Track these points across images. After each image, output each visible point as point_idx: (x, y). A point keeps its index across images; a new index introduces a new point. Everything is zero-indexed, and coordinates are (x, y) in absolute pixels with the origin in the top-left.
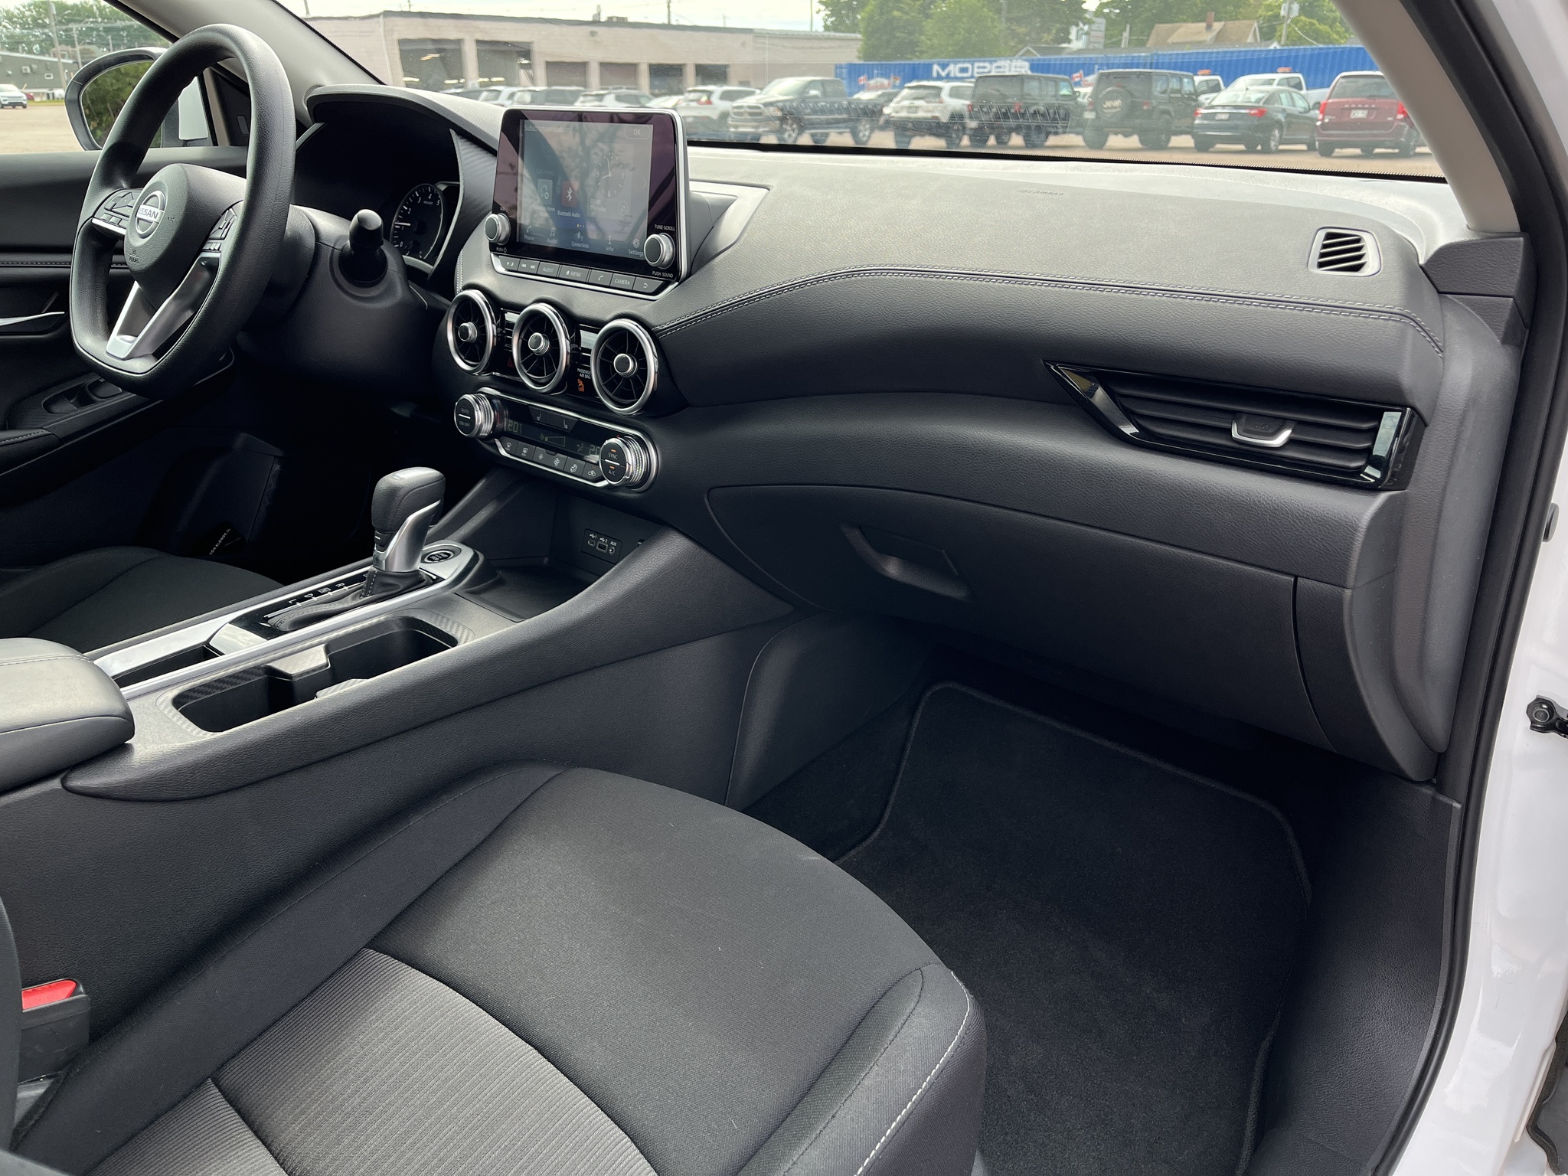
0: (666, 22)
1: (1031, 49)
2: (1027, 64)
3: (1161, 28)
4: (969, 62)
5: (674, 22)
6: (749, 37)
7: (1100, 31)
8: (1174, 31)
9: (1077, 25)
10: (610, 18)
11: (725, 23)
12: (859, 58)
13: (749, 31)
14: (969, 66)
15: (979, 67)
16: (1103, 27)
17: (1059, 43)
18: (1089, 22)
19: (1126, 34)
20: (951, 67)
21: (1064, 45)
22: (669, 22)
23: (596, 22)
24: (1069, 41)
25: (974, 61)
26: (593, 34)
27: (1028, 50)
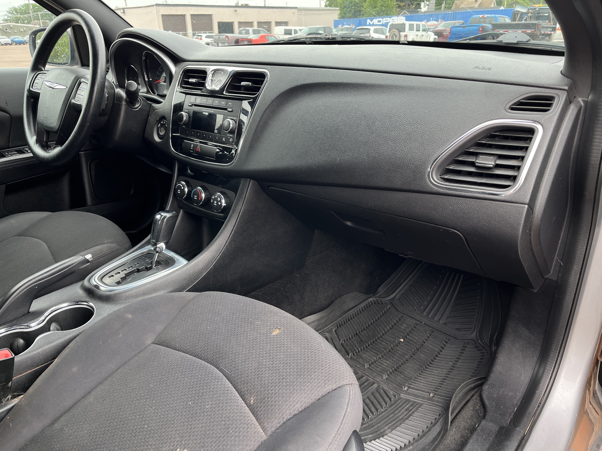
0: (263, 5)
2: (404, 18)
3: (457, 2)
4: (381, 18)
5: (267, 6)
6: (295, 11)
7: (433, 4)
8: (462, 3)
9: (424, 2)
12: (339, 18)
13: (296, 8)
14: (381, 20)
15: (385, 20)
18: (429, 1)
19: (443, 5)
20: (375, 20)
26: (235, 11)
27: (405, 12)
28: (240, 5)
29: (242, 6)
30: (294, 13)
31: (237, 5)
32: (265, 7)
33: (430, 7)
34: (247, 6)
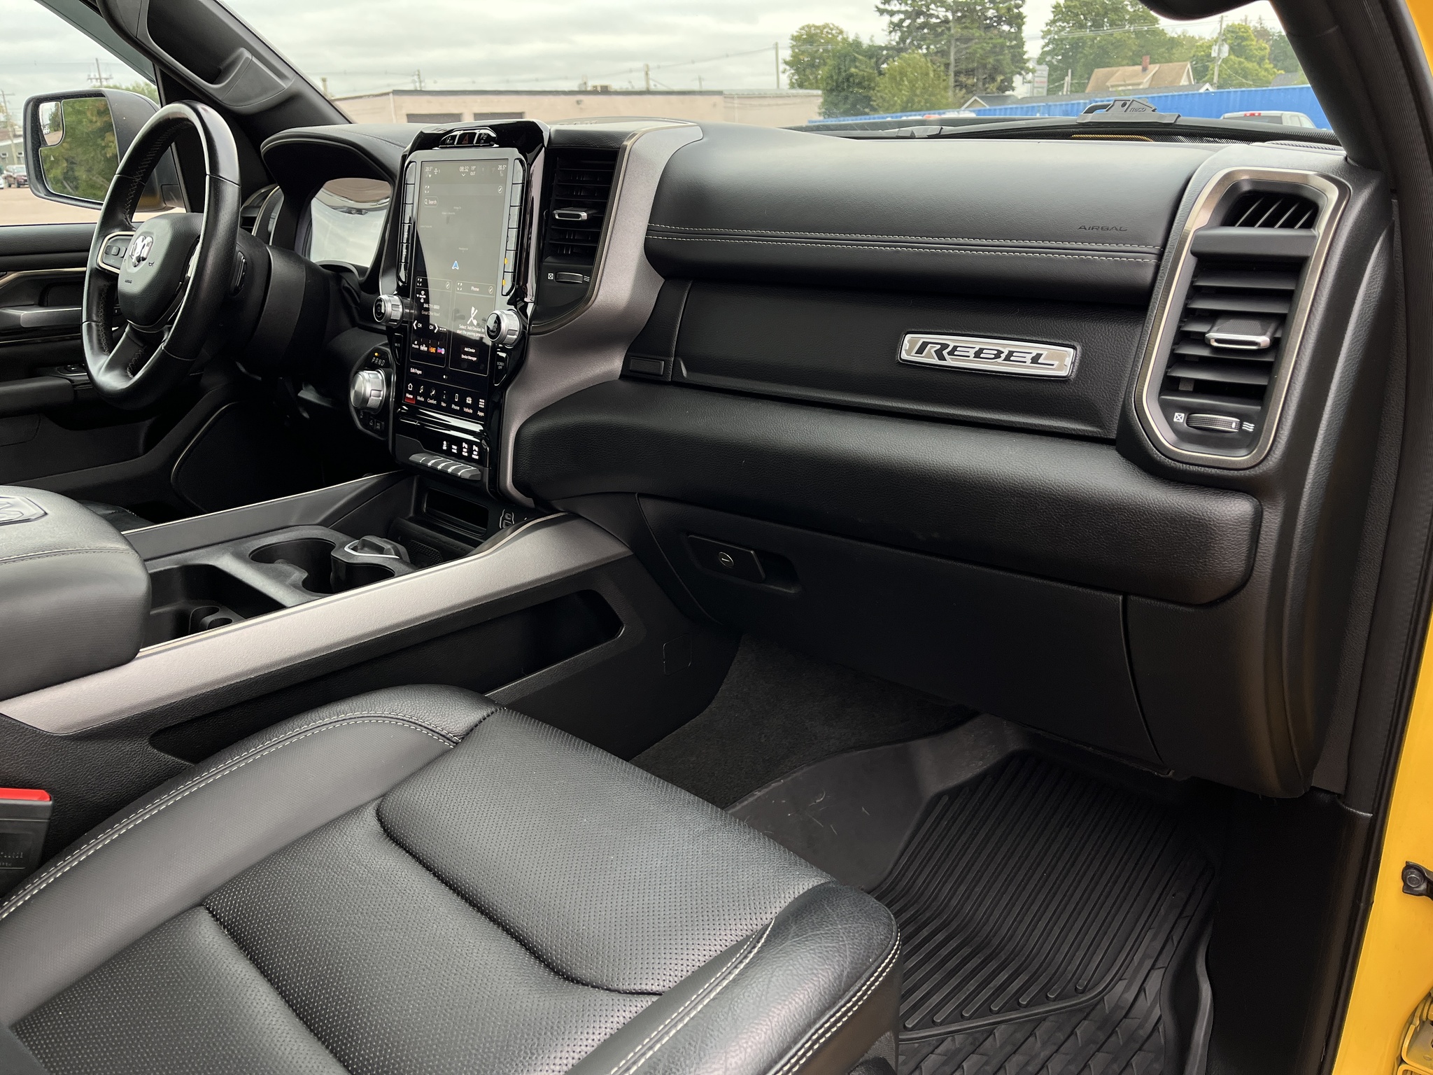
0: (645, 88)
1: (978, 99)
3: (1099, 73)
5: (652, 88)
6: (719, 99)
7: (1044, 77)
8: (1113, 74)
9: (1020, 74)
10: (595, 88)
12: (821, 114)
13: (720, 93)
16: (1046, 74)
17: (1004, 92)
18: (1033, 71)
19: (1068, 79)
21: (1008, 94)
22: (648, 88)
23: (582, 92)
24: (1012, 89)
26: (579, 103)
28: (589, 88)
29: (595, 91)
30: (713, 105)
31: (584, 89)
32: (646, 92)
33: (1036, 85)
34: (605, 91)
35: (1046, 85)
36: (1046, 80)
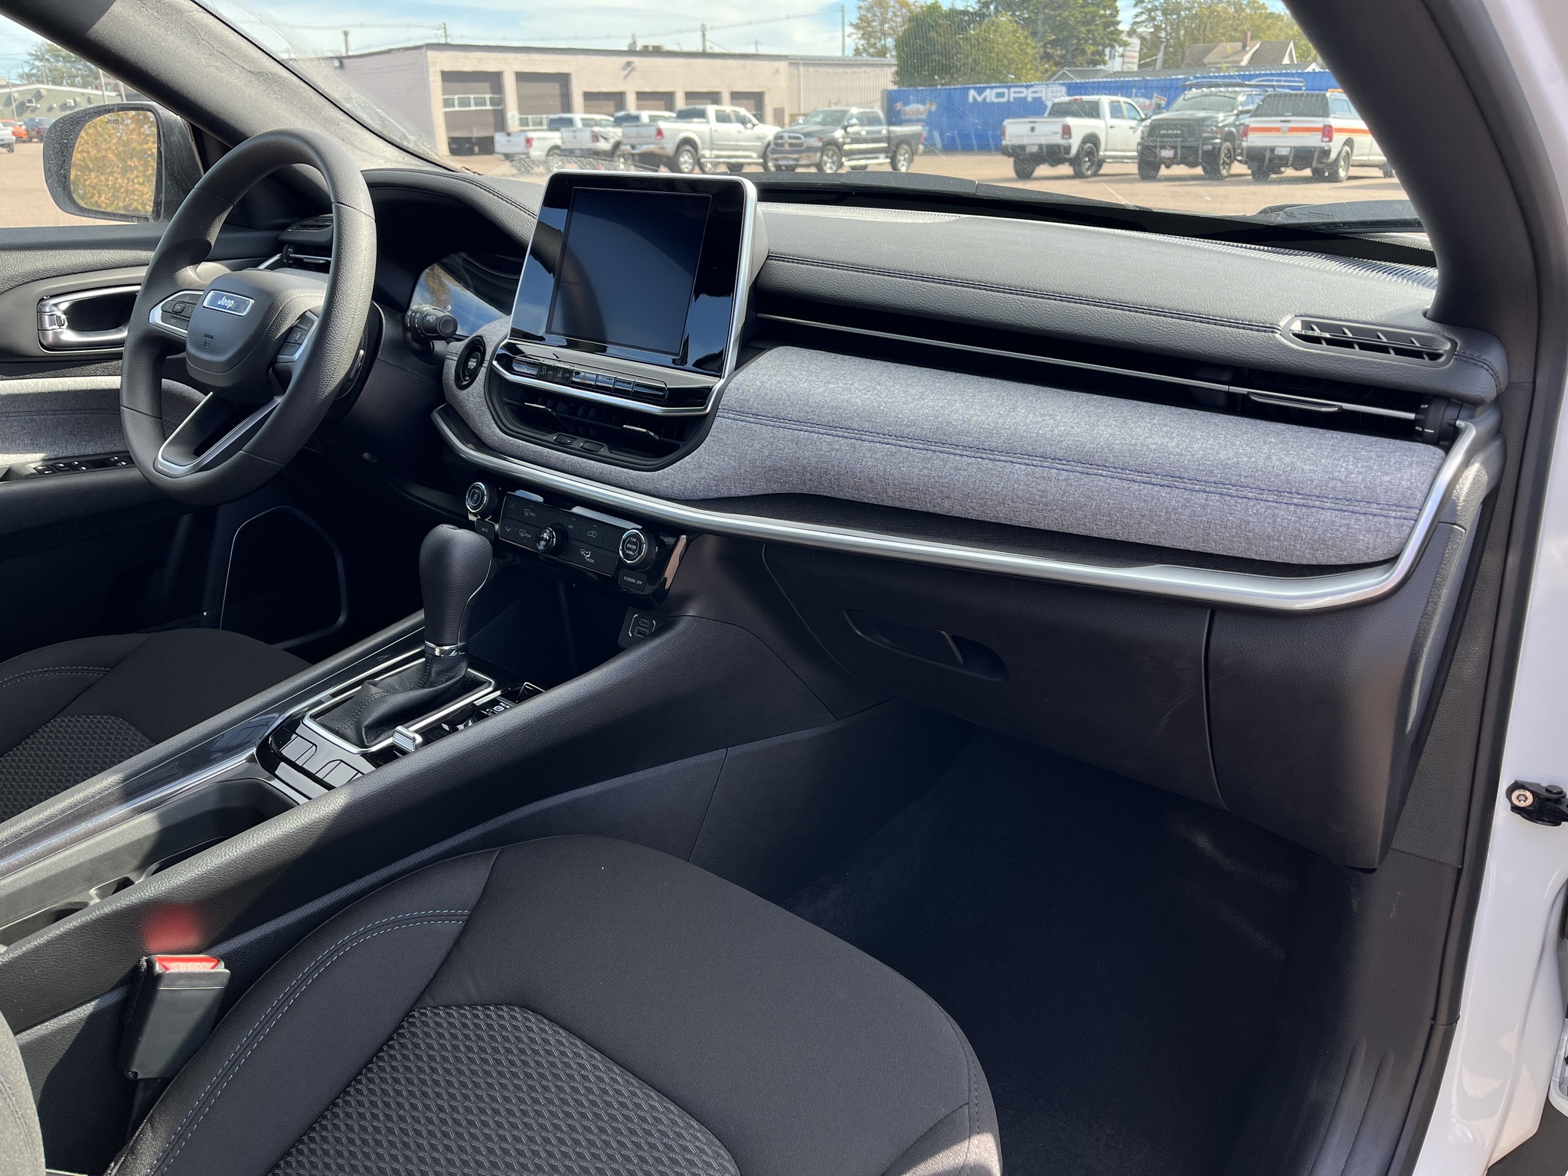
0: (700, 50)
1: (1067, 72)
2: (1064, 89)
4: (1005, 87)
5: (709, 50)
6: (783, 65)
7: (1135, 51)
8: (1210, 50)
9: (1112, 46)
10: (646, 47)
11: (757, 49)
12: (895, 83)
13: (785, 58)
14: (1005, 90)
15: (1015, 92)
16: (1137, 48)
17: (1094, 66)
18: (1125, 44)
19: (1160, 55)
20: (988, 91)
21: (1099, 67)
22: (704, 50)
23: (631, 52)
24: (1104, 63)
25: (1011, 87)
26: (629, 64)
27: (1064, 73)
28: (638, 49)
29: (646, 52)
30: (777, 71)
31: (633, 49)
32: (704, 55)
33: (1126, 60)
34: (657, 52)
35: (1136, 60)
36: (1137, 55)
